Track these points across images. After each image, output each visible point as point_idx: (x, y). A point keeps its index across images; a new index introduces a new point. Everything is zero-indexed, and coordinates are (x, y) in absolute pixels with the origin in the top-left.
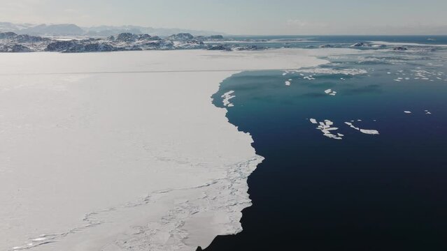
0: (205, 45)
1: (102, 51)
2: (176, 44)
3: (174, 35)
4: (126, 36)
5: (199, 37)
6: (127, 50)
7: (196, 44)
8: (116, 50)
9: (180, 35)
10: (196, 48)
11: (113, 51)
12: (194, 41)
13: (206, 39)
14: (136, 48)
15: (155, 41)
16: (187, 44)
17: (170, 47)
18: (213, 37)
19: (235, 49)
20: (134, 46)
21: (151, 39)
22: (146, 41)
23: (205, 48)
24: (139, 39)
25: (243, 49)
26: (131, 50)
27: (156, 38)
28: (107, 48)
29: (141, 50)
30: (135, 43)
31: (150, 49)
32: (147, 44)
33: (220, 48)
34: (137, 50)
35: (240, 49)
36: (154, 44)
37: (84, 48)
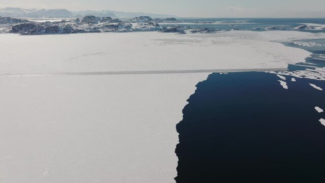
0: (161, 27)
1: (62, 33)
2: (134, 25)
3: (136, 18)
4: (90, 19)
5: (157, 19)
6: (86, 32)
7: (152, 26)
8: (76, 32)
9: (141, 18)
10: (152, 30)
11: (72, 33)
12: (151, 24)
13: (162, 21)
14: (96, 30)
15: (115, 24)
16: (144, 26)
17: (128, 29)
18: (168, 20)
19: (188, 32)
20: (95, 28)
21: (112, 21)
22: (107, 23)
23: (160, 30)
24: (102, 21)
25: (196, 31)
26: (91, 32)
27: (116, 21)
28: (68, 30)
29: (100, 32)
30: (96, 25)
31: (109, 31)
32: (107, 26)
33: (174, 30)
34: (96, 32)
35: (194, 32)
36: (113, 26)
37: (45, 31)
